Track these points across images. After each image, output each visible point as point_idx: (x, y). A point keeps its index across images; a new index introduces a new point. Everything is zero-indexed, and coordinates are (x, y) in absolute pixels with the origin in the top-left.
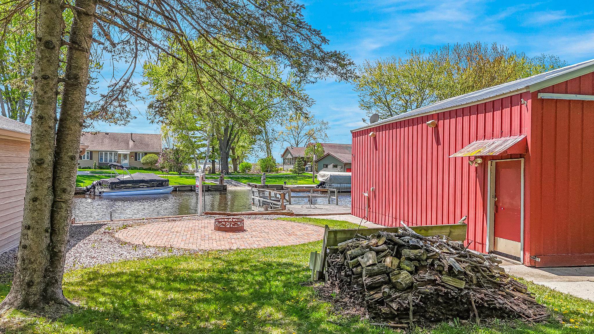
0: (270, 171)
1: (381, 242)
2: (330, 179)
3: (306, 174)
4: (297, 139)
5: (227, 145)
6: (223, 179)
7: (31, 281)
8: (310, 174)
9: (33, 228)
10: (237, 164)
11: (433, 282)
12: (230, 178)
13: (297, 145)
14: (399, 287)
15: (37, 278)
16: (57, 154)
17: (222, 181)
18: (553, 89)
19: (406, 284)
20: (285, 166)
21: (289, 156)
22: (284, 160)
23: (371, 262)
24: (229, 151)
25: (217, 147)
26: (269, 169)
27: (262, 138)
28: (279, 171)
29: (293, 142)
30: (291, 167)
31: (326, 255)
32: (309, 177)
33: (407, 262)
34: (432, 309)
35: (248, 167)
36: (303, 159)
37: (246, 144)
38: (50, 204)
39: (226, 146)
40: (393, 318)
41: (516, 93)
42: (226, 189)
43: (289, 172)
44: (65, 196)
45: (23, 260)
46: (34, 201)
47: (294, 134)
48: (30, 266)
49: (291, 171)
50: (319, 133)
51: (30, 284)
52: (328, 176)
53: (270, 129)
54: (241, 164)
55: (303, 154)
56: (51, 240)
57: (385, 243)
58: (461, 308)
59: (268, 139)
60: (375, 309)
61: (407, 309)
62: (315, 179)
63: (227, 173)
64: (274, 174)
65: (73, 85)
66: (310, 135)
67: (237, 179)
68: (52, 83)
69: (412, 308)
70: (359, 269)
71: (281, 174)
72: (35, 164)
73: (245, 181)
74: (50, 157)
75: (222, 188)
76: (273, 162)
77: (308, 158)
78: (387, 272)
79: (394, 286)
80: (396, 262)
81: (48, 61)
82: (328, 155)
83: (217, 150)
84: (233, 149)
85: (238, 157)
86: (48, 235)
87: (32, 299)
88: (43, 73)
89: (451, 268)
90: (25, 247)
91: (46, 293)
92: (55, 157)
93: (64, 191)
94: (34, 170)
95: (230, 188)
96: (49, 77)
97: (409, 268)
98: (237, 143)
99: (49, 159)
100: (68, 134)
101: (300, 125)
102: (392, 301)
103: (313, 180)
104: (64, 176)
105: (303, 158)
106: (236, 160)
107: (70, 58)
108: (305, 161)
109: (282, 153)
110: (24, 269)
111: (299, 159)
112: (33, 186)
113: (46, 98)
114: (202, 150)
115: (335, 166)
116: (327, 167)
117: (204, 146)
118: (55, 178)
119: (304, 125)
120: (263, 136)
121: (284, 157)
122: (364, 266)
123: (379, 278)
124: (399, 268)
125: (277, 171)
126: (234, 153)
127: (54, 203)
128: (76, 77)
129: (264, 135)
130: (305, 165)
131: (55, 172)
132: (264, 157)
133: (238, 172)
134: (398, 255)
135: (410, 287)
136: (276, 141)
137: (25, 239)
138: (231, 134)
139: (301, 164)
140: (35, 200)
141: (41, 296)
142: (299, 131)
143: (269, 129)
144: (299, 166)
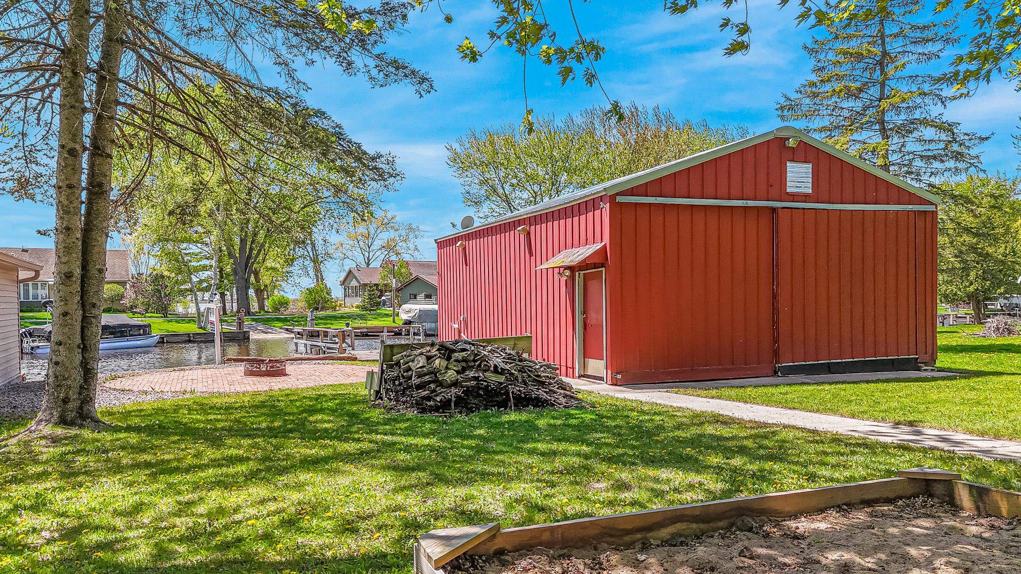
0: (323, 309)
1: (435, 350)
2: (420, 316)
3: (383, 312)
4: (367, 254)
5: (246, 265)
6: (243, 322)
7: (67, 398)
8: (389, 311)
9: (65, 344)
10: (264, 299)
11: (476, 378)
12: (253, 320)
13: (368, 264)
14: (445, 383)
15: (73, 395)
16: (84, 267)
17: (240, 324)
18: (632, 192)
19: (451, 381)
20: (347, 299)
21: (354, 283)
22: (345, 289)
23: (421, 365)
24: (249, 277)
25: (228, 269)
26: (320, 306)
27: (306, 253)
28: (338, 308)
29: (361, 260)
30: (358, 301)
31: (382, 371)
32: (387, 315)
33: (455, 363)
34: (473, 401)
35: (284, 303)
36: (377, 288)
37: (278, 266)
38: (80, 319)
39: (244, 267)
40: (437, 410)
41: (597, 196)
42: (248, 338)
43: (354, 309)
44: (95, 312)
45: (56, 377)
46: (64, 316)
47: (362, 246)
48: (64, 382)
49: (357, 307)
50: (405, 245)
51: (66, 401)
52: (416, 311)
53: (320, 239)
54: (271, 298)
55: (376, 279)
56: (83, 357)
57: (438, 350)
58: (499, 399)
59: (317, 256)
60: (422, 405)
61: (450, 400)
62: (396, 318)
63: (248, 313)
64: (329, 313)
65: (96, 194)
66: (389, 247)
67: (266, 321)
68: (77, 192)
69: (454, 399)
70: (410, 373)
71: (340, 312)
72: (64, 277)
73: (280, 324)
74: (78, 270)
75: (241, 336)
76: (327, 293)
77: (386, 285)
78: (434, 372)
79: (440, 384)
80: (444, 363)
81: (73, 169)
82: (417, 279)
83: (228, 275)
84: (256, 274)
85: (266, 286)
86: (80, 351)
87: (70, 416)
88: (68, 182)
89: (496, 367)
90: (57, 363)
91: (82, 410)
92: (82, 270)
93: (94, 305)
94: (62, 284)
95: (254, 336)
96: (74, 187)
97: (455, 368)
98: (263, 262)
99: (78, 272)
100: (94, 246)
101: (372, 232)
102: (437, 396)
103: (394, 319)
104: (92, 290)
105: (376, 285)
106: (262, 291)
107: (92, 166)
108: (381, 291)
109: (342, 279)
110: (58, 386)
111: (371, 287)
112: (61, 301)
113: (72, 209)
114: (204, 275)
115: (428, 297)
116: (415, 298)
117: (204, 268)
118: (83, 292)
119: (378, 232)
120: (308, 251)
121: (346, 284)
122: (413, 369)
123: (427, 378)
124: (447, 368)
125: (334, 309)
126: (257, 279)
127: (84, 318)
128: (100, 185)
129: (309, 249)
130: (380, 297)
131: (82, 287)
132: (313, 286)
133: (267, 312)
134: (449, 358)
135: (455, 384)
136: (329, 259)
137: (57, 355)
138: (251, 249)
139: (373, 294)
140: (65, 314)
141: (77, 413)
142: (370, 241)
143: (318, 237)
144: (371, 299)
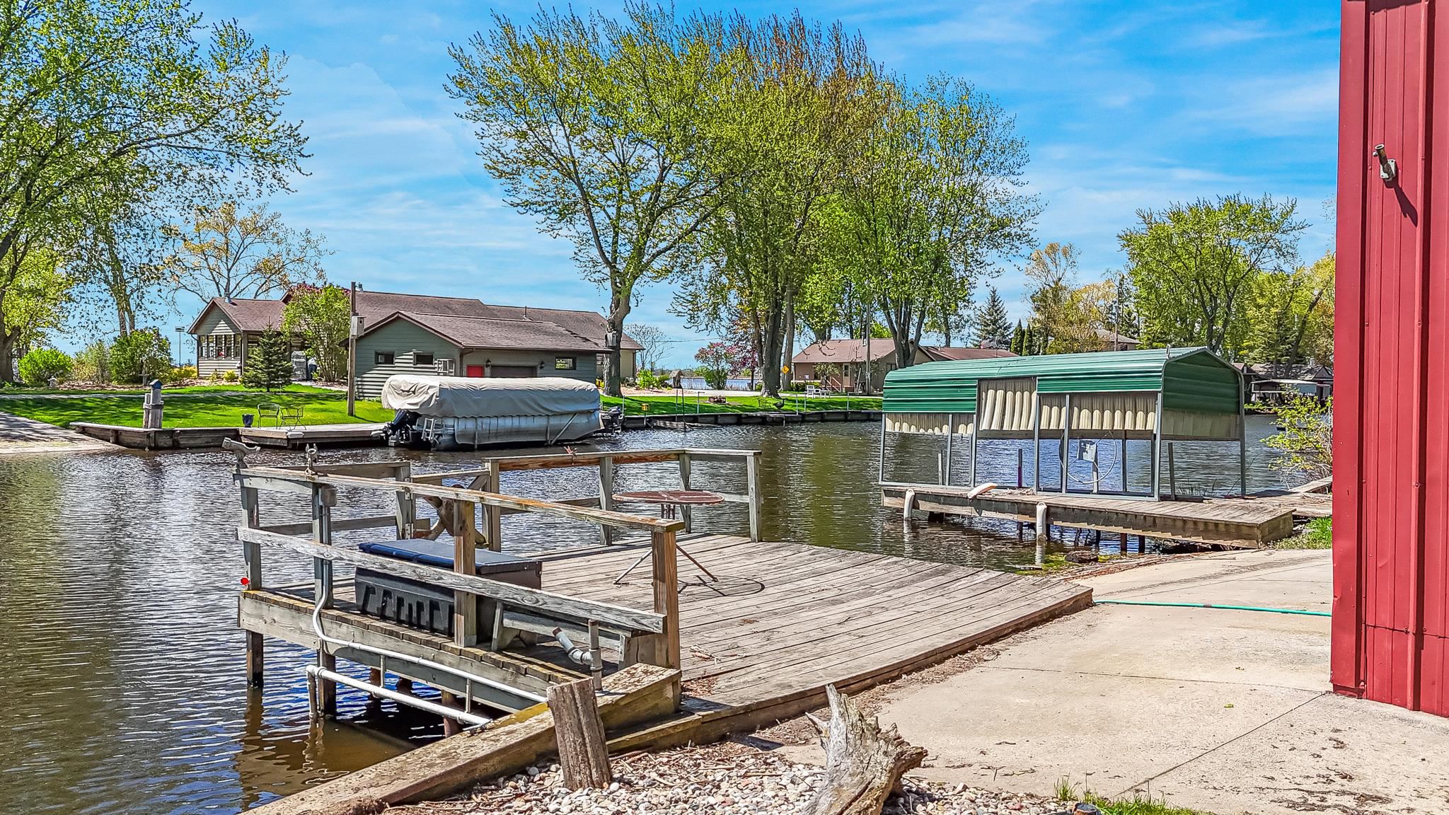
2: (440, 403)
10: (12, 356)
20: (205, 363)
21: (223, 329)
22: (199, 343)
26: (145, 375)
28: (186, 381)
36: (282, 339)
49: (232, 379)
52: (431, 392)
54: (26, 356)
55: (275, 323)
71: (195, 388)
76: (160, 349)
82: (397, 319)
85: (16, 330)
103: (351, 406)
105: (277, 334)
106: (8, 340)
111: (269, 337)
115: (424, 360)
116: (392, 359)
121: (202, 331)
125: (177, 381)
133: (19, 385)
139: (276, 353)
144: (270, 362)
